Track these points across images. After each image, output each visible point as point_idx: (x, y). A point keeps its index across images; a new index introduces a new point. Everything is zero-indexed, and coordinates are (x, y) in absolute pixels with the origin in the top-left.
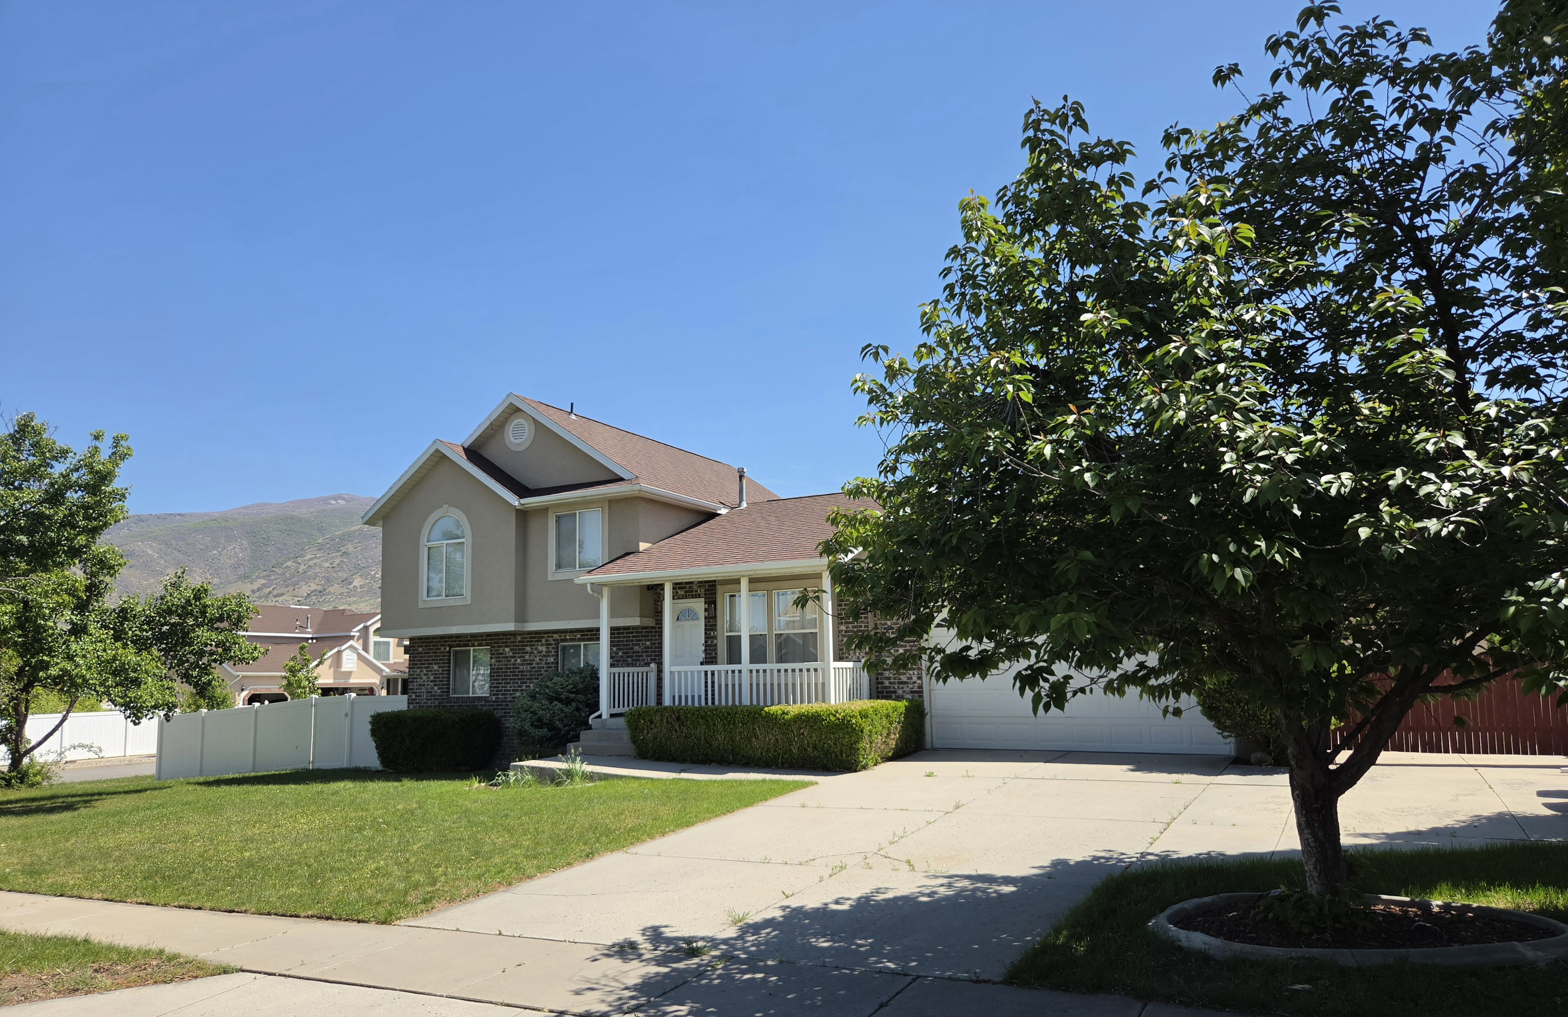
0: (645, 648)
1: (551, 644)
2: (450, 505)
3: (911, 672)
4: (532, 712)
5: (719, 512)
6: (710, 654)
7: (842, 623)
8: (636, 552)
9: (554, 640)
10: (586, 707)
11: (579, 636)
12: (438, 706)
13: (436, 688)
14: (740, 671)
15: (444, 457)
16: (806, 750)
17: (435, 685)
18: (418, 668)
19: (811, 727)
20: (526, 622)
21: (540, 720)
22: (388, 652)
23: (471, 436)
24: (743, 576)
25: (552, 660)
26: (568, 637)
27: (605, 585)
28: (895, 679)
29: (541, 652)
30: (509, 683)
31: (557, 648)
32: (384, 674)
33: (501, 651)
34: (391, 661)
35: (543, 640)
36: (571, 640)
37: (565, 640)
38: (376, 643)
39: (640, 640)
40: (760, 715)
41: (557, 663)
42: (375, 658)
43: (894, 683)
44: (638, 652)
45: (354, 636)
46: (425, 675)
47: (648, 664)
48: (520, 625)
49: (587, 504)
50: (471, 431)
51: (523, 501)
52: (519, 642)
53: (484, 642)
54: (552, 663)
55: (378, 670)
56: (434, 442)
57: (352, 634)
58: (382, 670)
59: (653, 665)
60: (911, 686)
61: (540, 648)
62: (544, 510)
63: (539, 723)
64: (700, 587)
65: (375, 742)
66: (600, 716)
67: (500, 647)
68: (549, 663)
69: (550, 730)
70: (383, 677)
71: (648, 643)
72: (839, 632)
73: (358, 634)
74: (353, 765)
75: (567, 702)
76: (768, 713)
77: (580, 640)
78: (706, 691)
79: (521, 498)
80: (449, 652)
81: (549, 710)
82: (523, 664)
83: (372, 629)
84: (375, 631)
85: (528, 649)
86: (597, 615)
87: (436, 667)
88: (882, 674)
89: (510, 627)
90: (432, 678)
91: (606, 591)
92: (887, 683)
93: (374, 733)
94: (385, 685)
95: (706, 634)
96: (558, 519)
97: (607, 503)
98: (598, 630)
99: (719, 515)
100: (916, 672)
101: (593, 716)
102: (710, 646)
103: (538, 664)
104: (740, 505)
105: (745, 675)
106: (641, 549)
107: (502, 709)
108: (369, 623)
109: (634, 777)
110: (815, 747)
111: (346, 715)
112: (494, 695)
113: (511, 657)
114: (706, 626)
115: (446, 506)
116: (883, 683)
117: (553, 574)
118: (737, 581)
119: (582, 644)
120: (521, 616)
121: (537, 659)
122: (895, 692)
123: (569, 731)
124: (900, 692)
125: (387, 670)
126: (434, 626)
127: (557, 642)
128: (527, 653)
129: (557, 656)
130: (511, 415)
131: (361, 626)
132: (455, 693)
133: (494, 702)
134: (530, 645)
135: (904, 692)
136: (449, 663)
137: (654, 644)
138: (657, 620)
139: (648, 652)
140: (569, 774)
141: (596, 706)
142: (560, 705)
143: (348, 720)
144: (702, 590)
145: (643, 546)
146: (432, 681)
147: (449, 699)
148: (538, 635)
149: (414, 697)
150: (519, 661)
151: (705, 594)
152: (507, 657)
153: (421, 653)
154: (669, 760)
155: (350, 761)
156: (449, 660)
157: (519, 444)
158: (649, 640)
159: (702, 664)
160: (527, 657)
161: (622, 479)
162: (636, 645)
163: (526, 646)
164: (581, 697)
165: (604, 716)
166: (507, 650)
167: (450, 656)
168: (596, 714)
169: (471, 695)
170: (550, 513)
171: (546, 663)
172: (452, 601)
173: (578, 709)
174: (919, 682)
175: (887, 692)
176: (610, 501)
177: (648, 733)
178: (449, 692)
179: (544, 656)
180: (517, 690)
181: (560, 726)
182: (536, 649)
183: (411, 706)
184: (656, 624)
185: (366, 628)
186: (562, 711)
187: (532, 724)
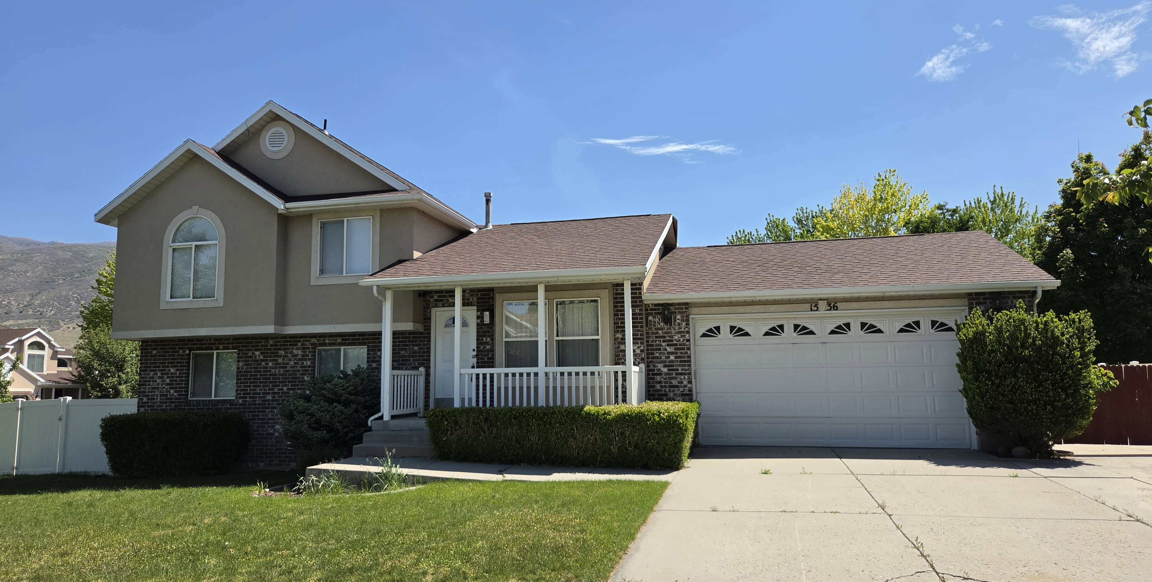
0: (413, 352)
1: (309, 348)
2: (200, 207)
3: (682, 377)
4: (308, 414)
5: (472, 230)
6: (482, 359)
7: (618, 332)
8: (411, 259)
9: (311, 344)
10: (364, 409)
11: (339, 340)
12: (174, 409)
13: (172, 391)
14: (536, 374)
15: (196, 157)
16: (627, 449)
17: (171, 388)
18: (152, 371)
19: (634, 427)
20: (284, 325)
21: (318, 422)
22: (42, 364)
23: (223, 140)
24: (541, 283)
25: (309, 363)
26: (327, 341)
27: (390, 289)
28: (666, 383)
29: (297, 355)
30: (259, 386)
31: (315, 352)
32: (39, 384)
33: (250, 354)
34: (45, 372)
35: (299, 344)
36: (330, 344)
37: (325, 344)
38: (30, 356)
39: (407, 345)
40: (580, 415)
41: (314, 367)
42: (28, 368)
43: (665, 387)
44: (405, 356)
45: (9, 349)
46: (159, 377)
47: (417, 368)
48: (280, 327)
49: (357, 211)
50: (224, 136)
51: (289, 205)
52: (271, 346)
53: (231, 346)
54: (309, 367)
55: (33, 380)
56: (187, 141)
57: (7, 347)
58: (37, 380)
59: (422, 369)
60: (681, 389)
61: (295, 352)
62: (307, 217)
63: (317, 425)
64: (472, 295)
65: (106, 446)
66: (381, 418)
67: (250, 350)
68: (305, 367)
69: (328, 432)
70: (37, 386)
71: (416, 348)
72: (615, 339)
73: (13, 347)
74: (66, 471)
75: (346, 404)
76: (589, 414)
77: (340, 344)
78: (478, 394)
79: (286, 202)
80: (189, 355)
81: (328, 411)
82: (276, 368)
83: (27, 343)
84: (29, 345)
85: (282, 352)
86: (379, 319)
87: (172, 370)
88: (654, 379)
89: (270, 329)
90: (168, 381)
91: (389, 294)
92: (658, 387)
93: (106, 436)
94: (40, 394)
95: (478, 340)
96: (323, 226)
97: (379, 212)
98: (380, 334)
99: (472, 233)
100: (686, 377)
101: (372, 418)
102: (482, 351)
103: (292, 367)
104: (486, 226)
105: (541, 377)
106: (415, 257)
107: (249, 412)
108: (24, 338)
109: (458, 480)
110: (636, 446)
111: (60, 419)
112: (241, 398)
113: (262, 360)
114: (478, 332)
115: (195, 208)
116: (654, 387)
117: (315, 279)
118: (534, 289)
119: (342, 348)
120: (281, 319)
121: (292, 363)
122: (666, 395)
123: (347, 433)
124: (672, 395)
125: (42, 380)
126: (178, 328)
127: (315, 346)
128: (280, 356)
129: (315, 359)
130: (268, 123)
131: (16, 340)
132: (194, 394)
133: (240, 404)
134: (284, 349)
135: (675, 394)
136: (189, 366)
137: (422, 349)
138: (425, 326)
139: (415, 356)
140: (386, 477)
141: (376, 407)
142: (340, 407)
143: (61, 425)
144: (474, 299)
145: (416, 254)
146: (167, 384)
147: (188, 403)
148: (295, 338)
149: (145, 400)
150: (270, 364)
151: (478, 302)
152: (257, 361)
153: (155, 356)
154: (475, 461)
155: (64, 464)
156: (189, 363)
157: (278, 152)
158: (417, 345)
159: (473, 367)
160: (280, 360)
161: (394, 190)
162: (403, 349)
163: (280, 349)
164: (361, 399)
165: (386, 418)
166: (257, 353)
167: (189, 359)
168: (376, 416)
169: (213, 398)
170: (314, 220)
171: (302, 367)
172: (201, 303)
173: (357, 411)
174: (689, 385)
175: (658, 395)
176: (381, 210)
177: (452, 434)
178: (188, 395)
179: (299, 359)
180: (269, 393)
181: (340, 428)
182: (291, 353)
183: (142, 410)
184: (425, 330)
185: (21, 343)
186: (342, 412)
187: (309, 427)
